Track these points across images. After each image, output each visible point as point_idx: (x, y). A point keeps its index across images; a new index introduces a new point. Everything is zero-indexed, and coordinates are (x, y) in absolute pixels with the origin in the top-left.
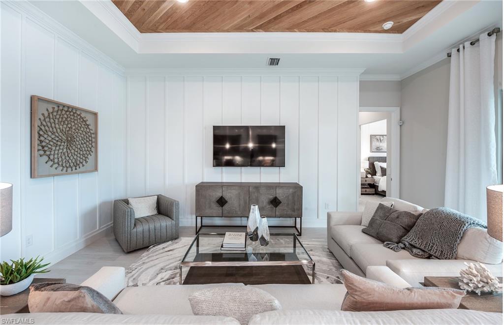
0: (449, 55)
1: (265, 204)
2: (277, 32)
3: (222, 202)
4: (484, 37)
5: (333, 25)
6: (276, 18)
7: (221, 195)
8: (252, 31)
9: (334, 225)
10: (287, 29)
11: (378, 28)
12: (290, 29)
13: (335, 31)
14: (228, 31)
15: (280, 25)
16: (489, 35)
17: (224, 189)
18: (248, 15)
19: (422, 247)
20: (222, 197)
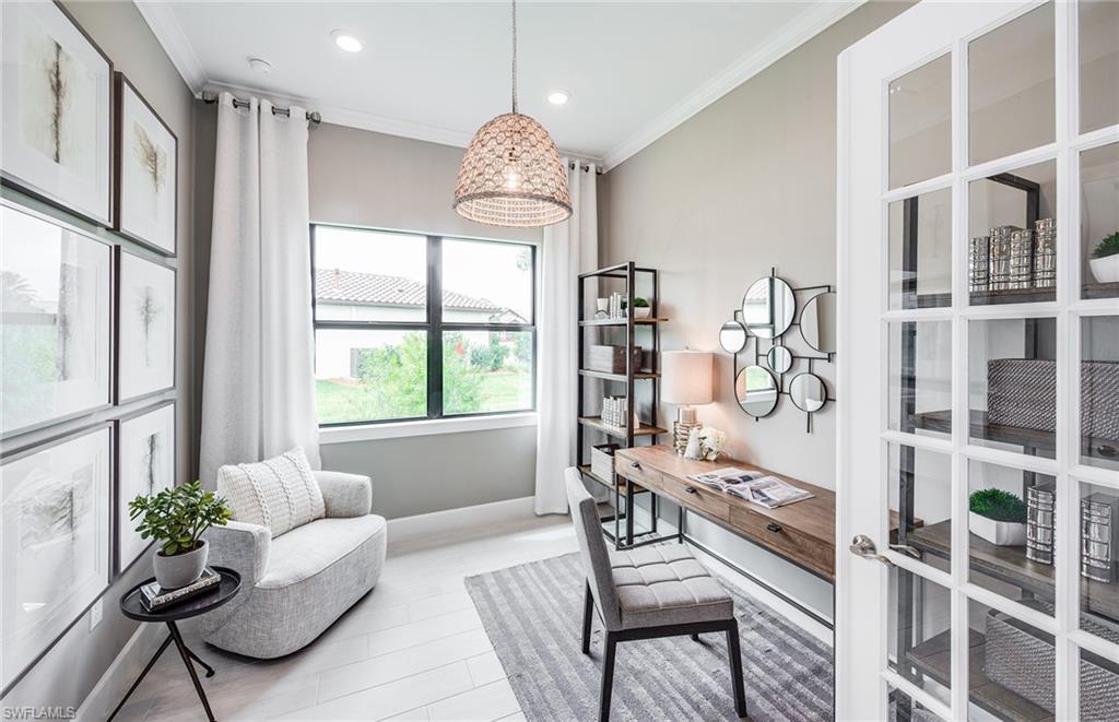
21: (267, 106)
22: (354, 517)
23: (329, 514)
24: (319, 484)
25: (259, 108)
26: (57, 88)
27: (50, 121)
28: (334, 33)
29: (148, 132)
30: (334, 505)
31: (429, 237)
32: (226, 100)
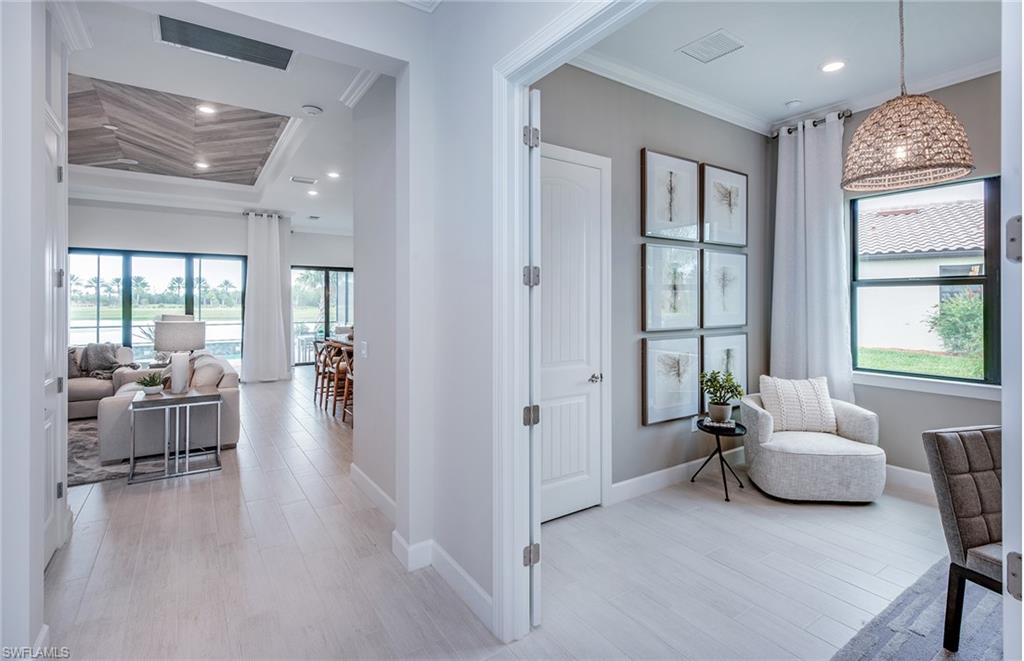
21: (809, 123)
22: (859, 441)
23: (838, 433)
24: (835, 411)
25: (804, 127)
26: (671, 190)
27: (668, 205)
28: (819, 68)
29: (723, 183)
30: (843, 428)
31: (985, 179)
32: (784, 131)
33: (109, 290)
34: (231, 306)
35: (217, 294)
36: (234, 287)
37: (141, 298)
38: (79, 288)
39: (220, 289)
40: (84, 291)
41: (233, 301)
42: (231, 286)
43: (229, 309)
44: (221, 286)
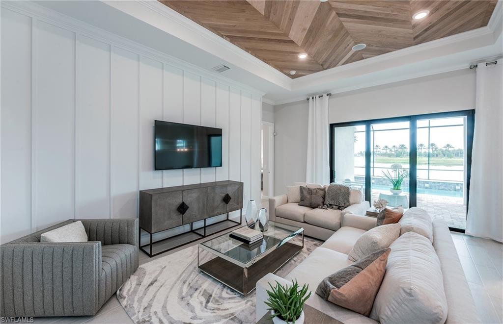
0: (308, 99)
1: (219, 202)
2: (238, 46)
3: (182, 208)
4: (325, 95)
5: (272, 60)
6: (248, 38)
7: (181, 201)
8: (222, 36)
9: (278, 206)
10: (246, 48)
11: (287, 72)
12: (247, 49)
13: (268, 63)
14: (202, 25)
15: (246, 44)
16: (327, 95)
17: (184, 194)
18: (234, 25)
19: (335, 204)
20: (183, 202)
33: (391, 150)
34: (451, 158)
35: (442, 152)
36: (452, 147)
37: (404, 154)
38: (380, 150)
39: (445, 149)
40: (382, 151)
41: (452, 155)
42: (451, 147)
43: (449, 159)
44: (445, 147)
